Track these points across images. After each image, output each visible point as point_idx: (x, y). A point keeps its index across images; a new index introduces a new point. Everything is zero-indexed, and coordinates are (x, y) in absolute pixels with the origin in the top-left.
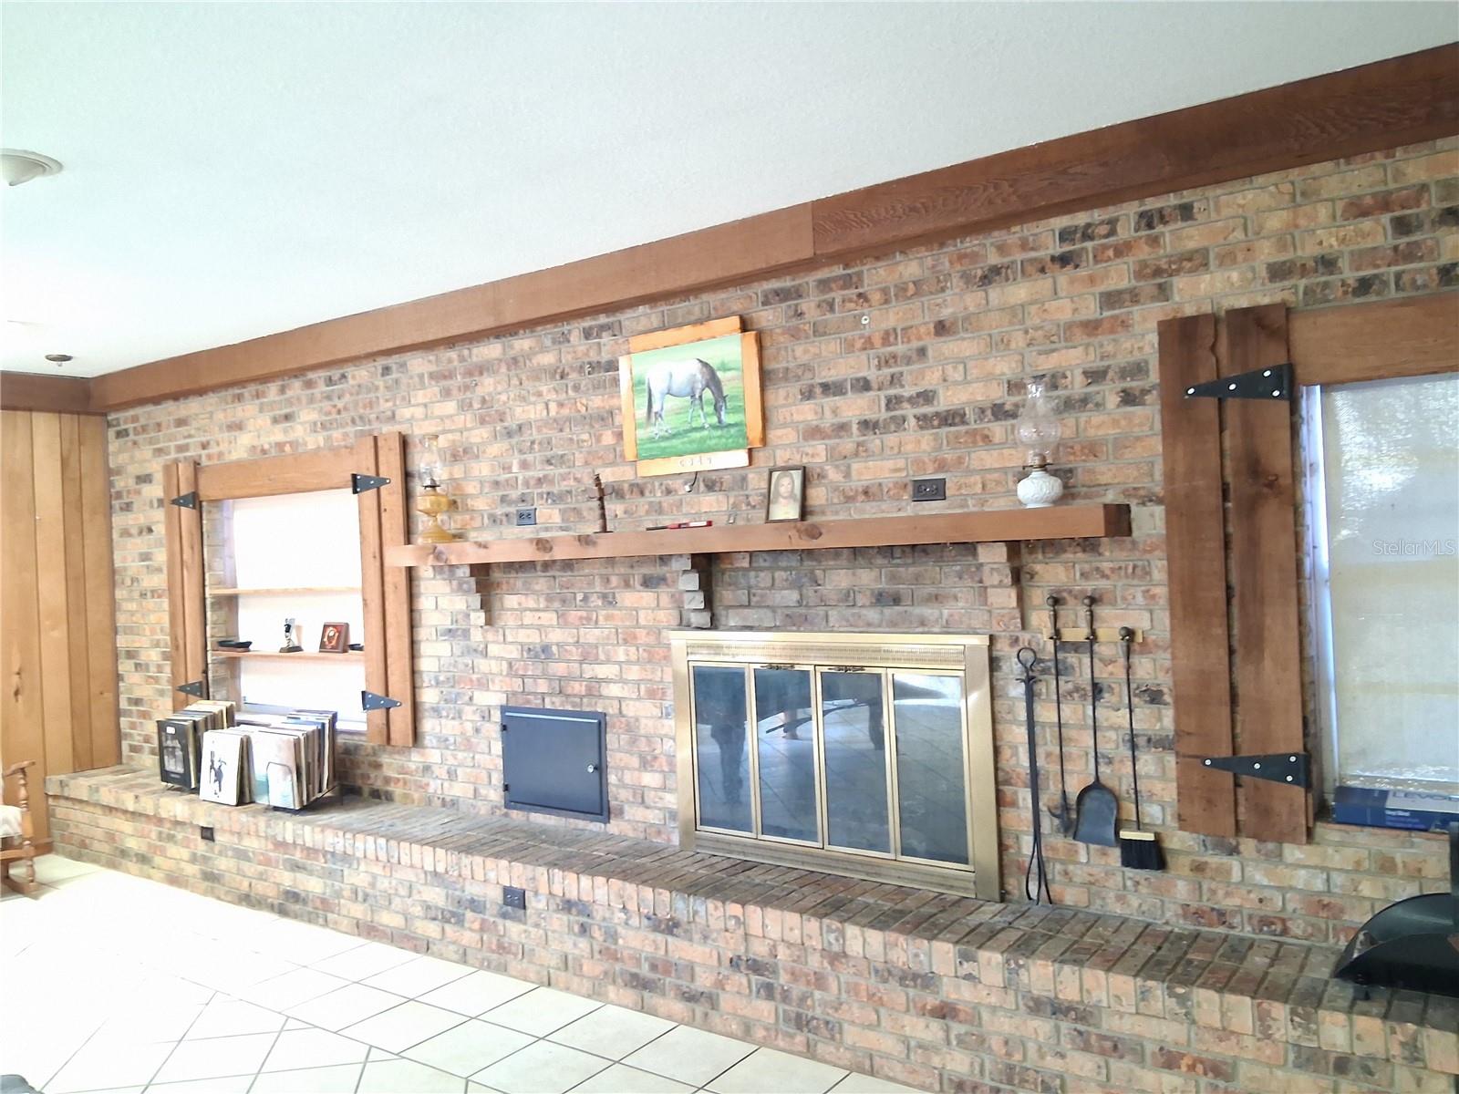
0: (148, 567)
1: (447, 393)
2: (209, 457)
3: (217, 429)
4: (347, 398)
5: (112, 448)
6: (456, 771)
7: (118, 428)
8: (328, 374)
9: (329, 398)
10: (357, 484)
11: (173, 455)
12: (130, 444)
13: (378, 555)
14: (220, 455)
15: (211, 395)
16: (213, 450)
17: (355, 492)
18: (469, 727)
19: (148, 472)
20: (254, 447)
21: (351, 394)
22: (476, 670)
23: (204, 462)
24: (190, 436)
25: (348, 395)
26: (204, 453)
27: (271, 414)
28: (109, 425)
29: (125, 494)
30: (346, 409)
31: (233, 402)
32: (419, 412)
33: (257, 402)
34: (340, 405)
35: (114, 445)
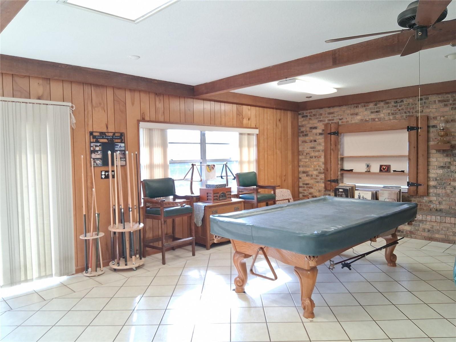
0: (314, 150)
1: (446, 105)
2: (342, 122)
3: (347, 115)
4: (403, 107)
5: (300, 120)
6: (442, 202)
7: (303, 115)
8: (396, 100)
9: (395, 106)
10: (409, 129)
11: (326, 122)
12: (308, 119)
13: (416, 147)
14: (347, 122)
15: (345, 106)
16: (345, 120)
17: (408, 131)
18: (448, 191)
19: (316, 126)
20: (362, 120)
21: (405, 106)
22: (452, 177)
23: (340, 123)
24: (334, 117)
25: (404, 106)
26: (340, 121)
27: (371, 111)
28: (299, 114)
29: (305, 132)
30: (402, 109)
31: (354, 108)
32: (434, 110)
33: (365, 108)
34: (400, 108)
35: (301, 119)
